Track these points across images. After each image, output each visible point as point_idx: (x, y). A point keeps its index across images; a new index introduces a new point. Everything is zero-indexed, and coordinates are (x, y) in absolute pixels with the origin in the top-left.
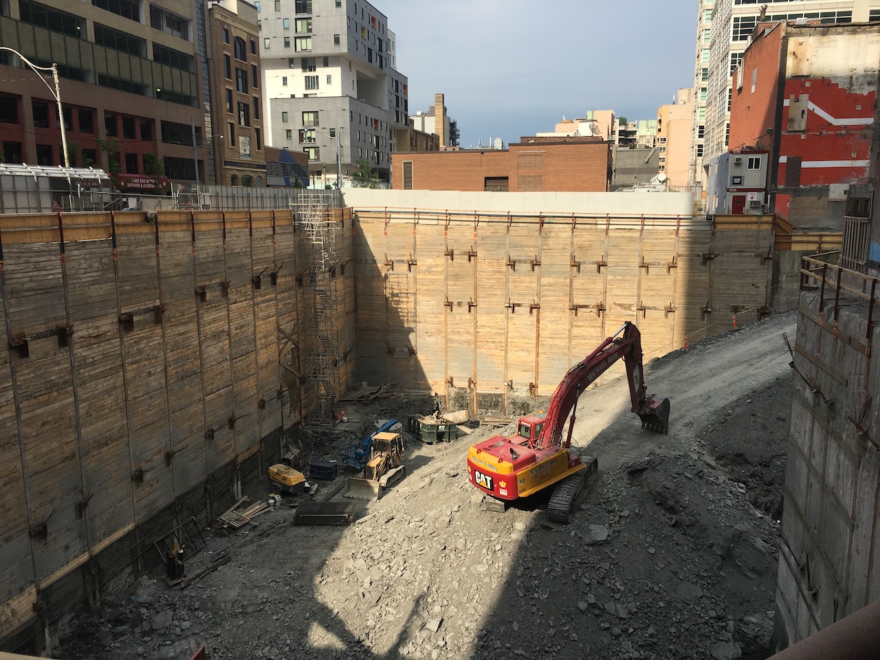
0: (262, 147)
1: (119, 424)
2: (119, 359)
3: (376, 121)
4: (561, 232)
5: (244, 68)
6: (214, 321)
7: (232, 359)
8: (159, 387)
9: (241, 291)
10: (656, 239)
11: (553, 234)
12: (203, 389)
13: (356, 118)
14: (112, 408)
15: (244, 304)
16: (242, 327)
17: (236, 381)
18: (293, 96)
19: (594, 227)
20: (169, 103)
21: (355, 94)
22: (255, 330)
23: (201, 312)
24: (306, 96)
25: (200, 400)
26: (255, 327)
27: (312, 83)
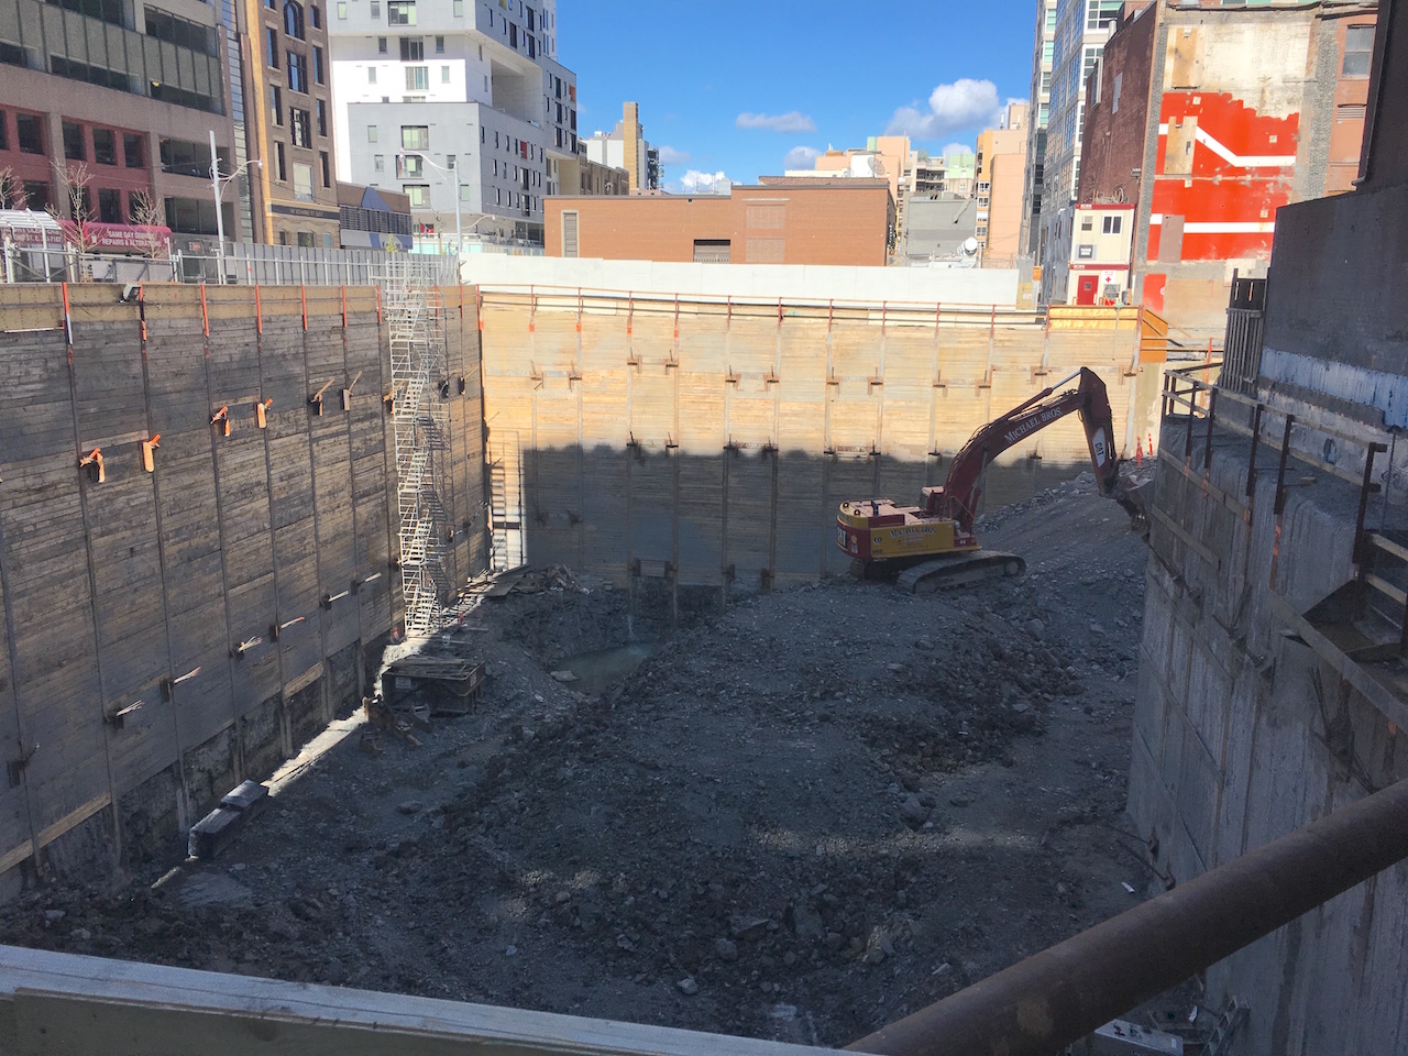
0: (332, 183)
1: (83, 633)
2: (79, 527)
3: (524, 145)
4: (813, 329)
5: (301, 51)
6: (242, 466)
7: (273, 529)
8: (148, 574)
9: (289, 418)
10: (960, 342)
11: (799, 334)
12: (225, 577)
13: (490, 138)
14: (70, 607)
15: (294, 439)
16: (291, 476)
17: (282, 565)
18: (386, 100)
19: (864, 322)
20: (173, 106)
21: (488, 98)
22: (313, 482)
23: (219, 451)
24: (407, 100)
25: (219, 595)
26: (313, 476)
27: (417, 79)
